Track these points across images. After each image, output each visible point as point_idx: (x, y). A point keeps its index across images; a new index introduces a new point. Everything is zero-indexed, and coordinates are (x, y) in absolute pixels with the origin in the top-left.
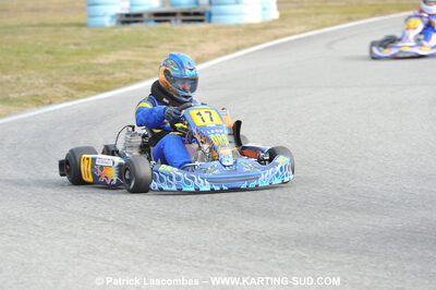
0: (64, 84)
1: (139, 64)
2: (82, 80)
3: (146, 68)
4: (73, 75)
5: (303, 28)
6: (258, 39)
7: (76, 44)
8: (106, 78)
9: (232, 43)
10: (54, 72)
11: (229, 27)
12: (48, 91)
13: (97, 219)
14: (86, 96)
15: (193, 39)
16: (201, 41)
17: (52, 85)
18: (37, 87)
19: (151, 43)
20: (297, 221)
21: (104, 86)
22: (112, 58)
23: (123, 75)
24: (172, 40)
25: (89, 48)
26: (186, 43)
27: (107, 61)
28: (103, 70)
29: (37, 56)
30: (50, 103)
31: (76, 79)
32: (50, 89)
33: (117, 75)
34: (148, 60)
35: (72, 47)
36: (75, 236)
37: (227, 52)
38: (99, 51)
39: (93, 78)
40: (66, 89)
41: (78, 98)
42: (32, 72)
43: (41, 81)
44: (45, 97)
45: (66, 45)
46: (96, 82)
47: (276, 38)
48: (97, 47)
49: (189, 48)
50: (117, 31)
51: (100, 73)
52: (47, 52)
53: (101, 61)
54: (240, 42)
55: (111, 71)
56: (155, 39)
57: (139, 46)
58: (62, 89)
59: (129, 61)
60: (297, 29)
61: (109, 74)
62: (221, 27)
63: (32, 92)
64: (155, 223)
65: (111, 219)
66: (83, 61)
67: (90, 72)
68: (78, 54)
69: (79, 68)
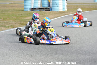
0: (18, 23)
4: (20, 21)
5: (72, 13)
6: (62, 15)
7: (21, 14)
9: (56, 15)
11: (55, 12)
12: (15, 25)
13: (25, 54)
14: (23, 26)
15: (47, 14)
16: (49, 15)
17: (15, 23)
18: (12, 24)
20: (69, 56)
22: (29, 18)
24: (43, 14)
25: (24, 15)
26: (46, 15)
28: (27, 20)
29: (12, 17)
30: (15, 27)
31: (21, 22)
32: (15, 24)
35: (20, 15)
36: (20, 58)
37: (55, 18)
38: (26, 16)
40: (19, 24)
42: (11, 20)
43: (13, 22)
44: (14, 26)
45: (19, 14)
46: (25, 23)
47: (66, 15)
48: (26, 15)
49: (46, 16)
50: (30, 12)
51: (26, 21)
52: (15, 16)
53: (27, 19)
54: (58, 16)
58: (18, 24)
60: (71, 13)
62: (53, 12)
63: (11, 25)
64: (38, 55)
65: (28, 54)
66: (23, 18)
67: (24, 21)
68: (22, 17)
69: (22, 20)
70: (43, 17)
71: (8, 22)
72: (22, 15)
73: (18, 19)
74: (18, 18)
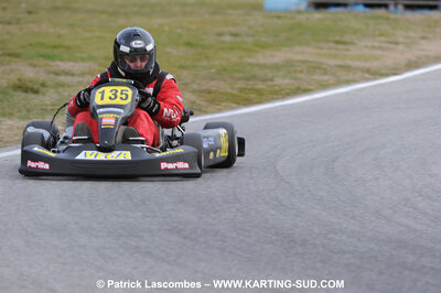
0: (194, 92)
1: (315, 68)
2: (222, 86)
3: (326, 73)
4: (212, 79)
7: (232, 35)
8: (260, 86)
10: (185, 73)
14: (220, 111)
16: (423, 38)
19: (347, 38)
21: (254, 95)
22: (280, 56)
23: (287, 81)
24: (381, 35)
25: (250, 40)
26: (401, 40)
27: (271, 61)
28: (259, 73)
31: (213, 85)
34: (333, 62)
35: (228, 38)
38: (264, 46)
39: (241, 84)
41: (206, 113)
45: (220, 35)
46: (242, 90)
48: (264, 39)
49: (400, 47)
51: (254, 77)
52: (189, 44)
53: (262, 61)
55: (270, 75)
56: (355, 32)
57: (327, 41)
59: (303, 62)
61: (264, 80)
66: (234, 59)
67: (240, 75)
68: (231, 49)
69: (225, 70)
70: (378, 53)
72: (236, 35)
73: (204, 63)
74: (207, 58)
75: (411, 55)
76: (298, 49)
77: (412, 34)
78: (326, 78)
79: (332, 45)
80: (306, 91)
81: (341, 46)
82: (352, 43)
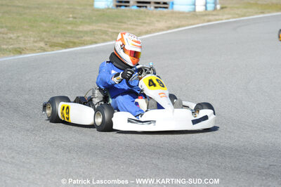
1: (105, 33)
5: (228, 16)
8: (75, 40)
9: (177, 23)
16: (157, 21)
19: (123, 20)
21: (71, 44)
22: (90, 28)
24: (139, 19)
26: (147, 21)
28: (78, 34)
31: (55, 40)
32: (33, 44)
33: (84, 38)
34: (112, 31)
35: (71, 19)
37: (169, 28)
39: (67, 39)
40: (43, 45)
45: (68, 18)
46: (66, 42)
49: (146, 25)
53: (81, 29)
55: (82, 35)
66: (69, 28)
68: (70, 24)
70: (134, 27)
71: (18, 37)
72: (75, 18)
73: (55, 30)
74: (57, 28)
75: (148, 28)
76: (99, 24)
77: (152, 19)
78: (107, 37)
79: (116, 23)
80: (96, 43)
81: (119, 24)
82: (125, 23)
